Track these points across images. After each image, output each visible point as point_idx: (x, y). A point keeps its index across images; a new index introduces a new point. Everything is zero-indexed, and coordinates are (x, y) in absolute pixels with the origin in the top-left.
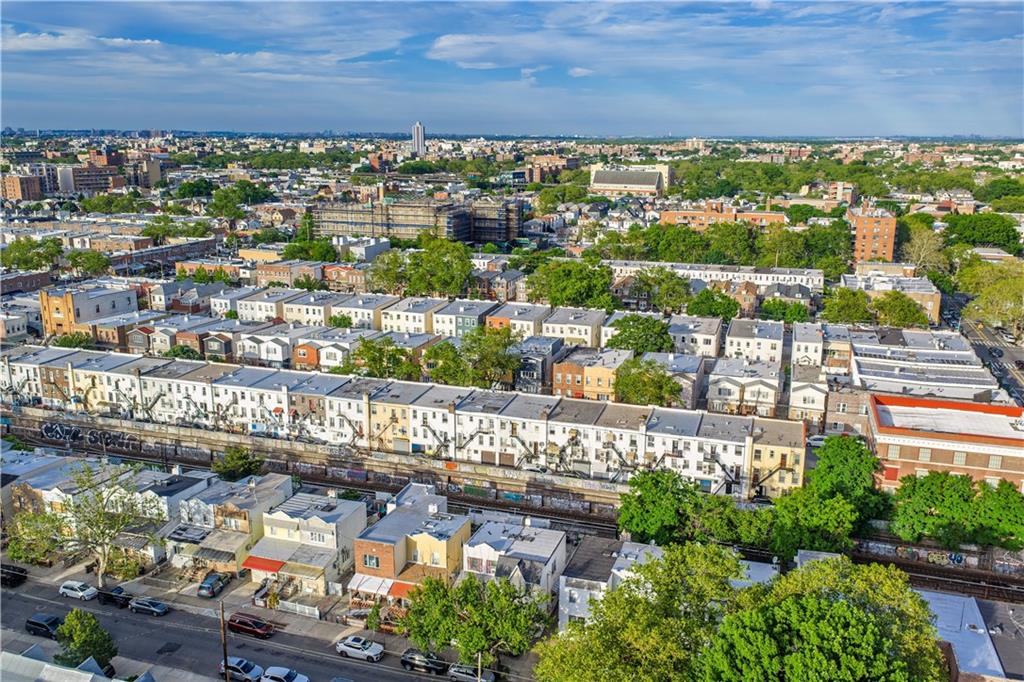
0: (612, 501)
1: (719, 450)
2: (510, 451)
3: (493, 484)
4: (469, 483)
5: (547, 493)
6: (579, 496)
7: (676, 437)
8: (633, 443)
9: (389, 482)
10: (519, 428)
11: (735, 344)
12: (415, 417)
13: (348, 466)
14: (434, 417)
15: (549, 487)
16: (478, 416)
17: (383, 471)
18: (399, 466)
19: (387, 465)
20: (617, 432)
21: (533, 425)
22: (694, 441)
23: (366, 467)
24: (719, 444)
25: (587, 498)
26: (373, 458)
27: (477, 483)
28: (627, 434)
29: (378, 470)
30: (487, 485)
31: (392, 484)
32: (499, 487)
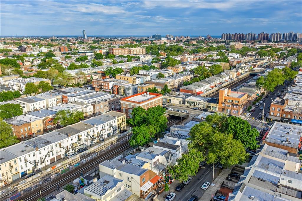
0: (102, 149)
1: (111, 123)
2: (59, 154)
3: (70, 165)
4: (62, 169)
5: (86, 157)
6: (94, 152)
7: (102, 125)
8: (93, 131)
9: (32, 189)
10: (62, 144)
11: (32, 105)
12: (21, 161)
13: (10, 196)
14: (29, 156)
15: (86, 155)
16: (46, 147)
17: (27, 187)
18: (34, 180)
19: (29, 183)
20: (89, 130)
21: (66, 140)
22: (106, 124)
23: (19, 191)
24: (111, 121)
25: (96, 152)
26: (20, 185)
27: (65, 168)
28: (92, 129)
29: (25, 188)
30: (68, 166)
31: (33, 189)
32: (72, 164)
